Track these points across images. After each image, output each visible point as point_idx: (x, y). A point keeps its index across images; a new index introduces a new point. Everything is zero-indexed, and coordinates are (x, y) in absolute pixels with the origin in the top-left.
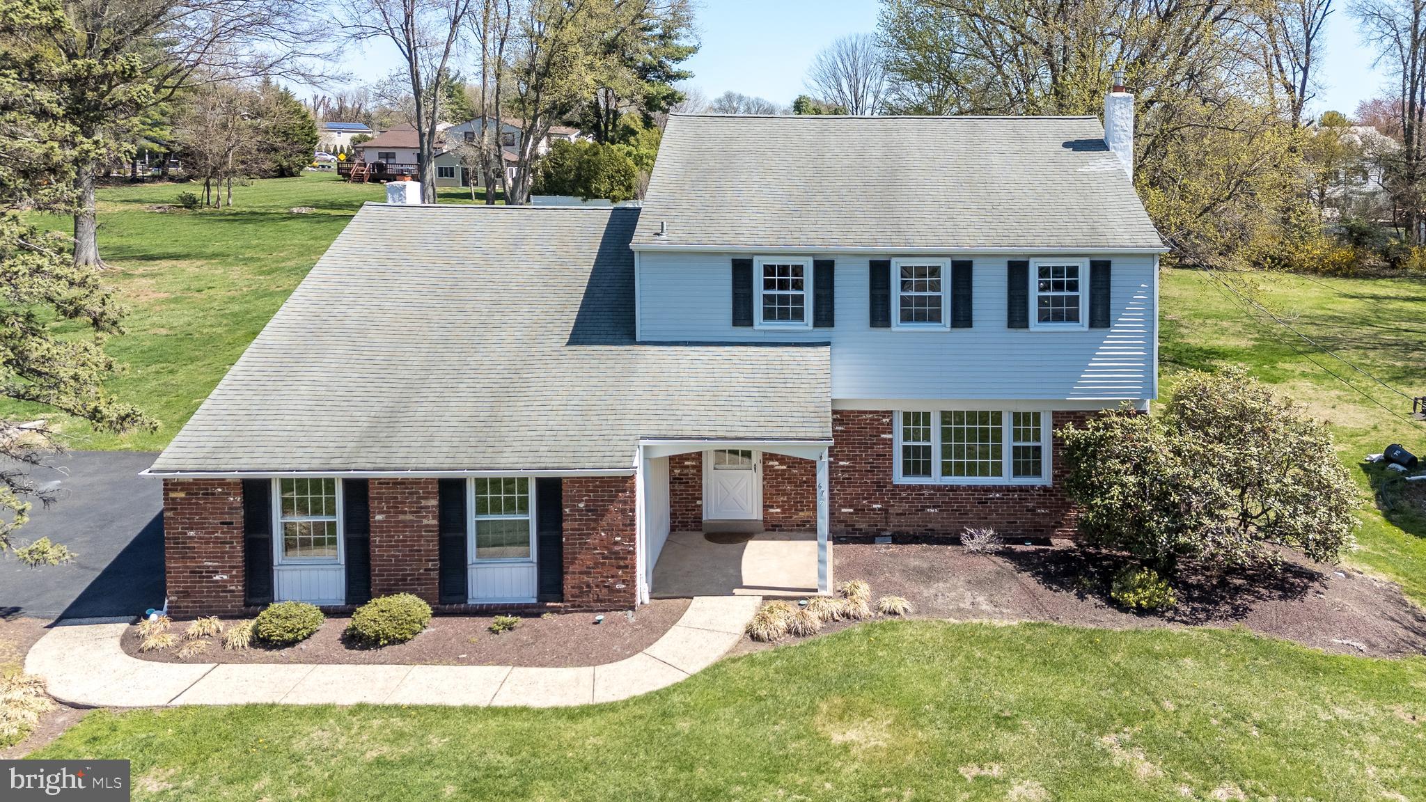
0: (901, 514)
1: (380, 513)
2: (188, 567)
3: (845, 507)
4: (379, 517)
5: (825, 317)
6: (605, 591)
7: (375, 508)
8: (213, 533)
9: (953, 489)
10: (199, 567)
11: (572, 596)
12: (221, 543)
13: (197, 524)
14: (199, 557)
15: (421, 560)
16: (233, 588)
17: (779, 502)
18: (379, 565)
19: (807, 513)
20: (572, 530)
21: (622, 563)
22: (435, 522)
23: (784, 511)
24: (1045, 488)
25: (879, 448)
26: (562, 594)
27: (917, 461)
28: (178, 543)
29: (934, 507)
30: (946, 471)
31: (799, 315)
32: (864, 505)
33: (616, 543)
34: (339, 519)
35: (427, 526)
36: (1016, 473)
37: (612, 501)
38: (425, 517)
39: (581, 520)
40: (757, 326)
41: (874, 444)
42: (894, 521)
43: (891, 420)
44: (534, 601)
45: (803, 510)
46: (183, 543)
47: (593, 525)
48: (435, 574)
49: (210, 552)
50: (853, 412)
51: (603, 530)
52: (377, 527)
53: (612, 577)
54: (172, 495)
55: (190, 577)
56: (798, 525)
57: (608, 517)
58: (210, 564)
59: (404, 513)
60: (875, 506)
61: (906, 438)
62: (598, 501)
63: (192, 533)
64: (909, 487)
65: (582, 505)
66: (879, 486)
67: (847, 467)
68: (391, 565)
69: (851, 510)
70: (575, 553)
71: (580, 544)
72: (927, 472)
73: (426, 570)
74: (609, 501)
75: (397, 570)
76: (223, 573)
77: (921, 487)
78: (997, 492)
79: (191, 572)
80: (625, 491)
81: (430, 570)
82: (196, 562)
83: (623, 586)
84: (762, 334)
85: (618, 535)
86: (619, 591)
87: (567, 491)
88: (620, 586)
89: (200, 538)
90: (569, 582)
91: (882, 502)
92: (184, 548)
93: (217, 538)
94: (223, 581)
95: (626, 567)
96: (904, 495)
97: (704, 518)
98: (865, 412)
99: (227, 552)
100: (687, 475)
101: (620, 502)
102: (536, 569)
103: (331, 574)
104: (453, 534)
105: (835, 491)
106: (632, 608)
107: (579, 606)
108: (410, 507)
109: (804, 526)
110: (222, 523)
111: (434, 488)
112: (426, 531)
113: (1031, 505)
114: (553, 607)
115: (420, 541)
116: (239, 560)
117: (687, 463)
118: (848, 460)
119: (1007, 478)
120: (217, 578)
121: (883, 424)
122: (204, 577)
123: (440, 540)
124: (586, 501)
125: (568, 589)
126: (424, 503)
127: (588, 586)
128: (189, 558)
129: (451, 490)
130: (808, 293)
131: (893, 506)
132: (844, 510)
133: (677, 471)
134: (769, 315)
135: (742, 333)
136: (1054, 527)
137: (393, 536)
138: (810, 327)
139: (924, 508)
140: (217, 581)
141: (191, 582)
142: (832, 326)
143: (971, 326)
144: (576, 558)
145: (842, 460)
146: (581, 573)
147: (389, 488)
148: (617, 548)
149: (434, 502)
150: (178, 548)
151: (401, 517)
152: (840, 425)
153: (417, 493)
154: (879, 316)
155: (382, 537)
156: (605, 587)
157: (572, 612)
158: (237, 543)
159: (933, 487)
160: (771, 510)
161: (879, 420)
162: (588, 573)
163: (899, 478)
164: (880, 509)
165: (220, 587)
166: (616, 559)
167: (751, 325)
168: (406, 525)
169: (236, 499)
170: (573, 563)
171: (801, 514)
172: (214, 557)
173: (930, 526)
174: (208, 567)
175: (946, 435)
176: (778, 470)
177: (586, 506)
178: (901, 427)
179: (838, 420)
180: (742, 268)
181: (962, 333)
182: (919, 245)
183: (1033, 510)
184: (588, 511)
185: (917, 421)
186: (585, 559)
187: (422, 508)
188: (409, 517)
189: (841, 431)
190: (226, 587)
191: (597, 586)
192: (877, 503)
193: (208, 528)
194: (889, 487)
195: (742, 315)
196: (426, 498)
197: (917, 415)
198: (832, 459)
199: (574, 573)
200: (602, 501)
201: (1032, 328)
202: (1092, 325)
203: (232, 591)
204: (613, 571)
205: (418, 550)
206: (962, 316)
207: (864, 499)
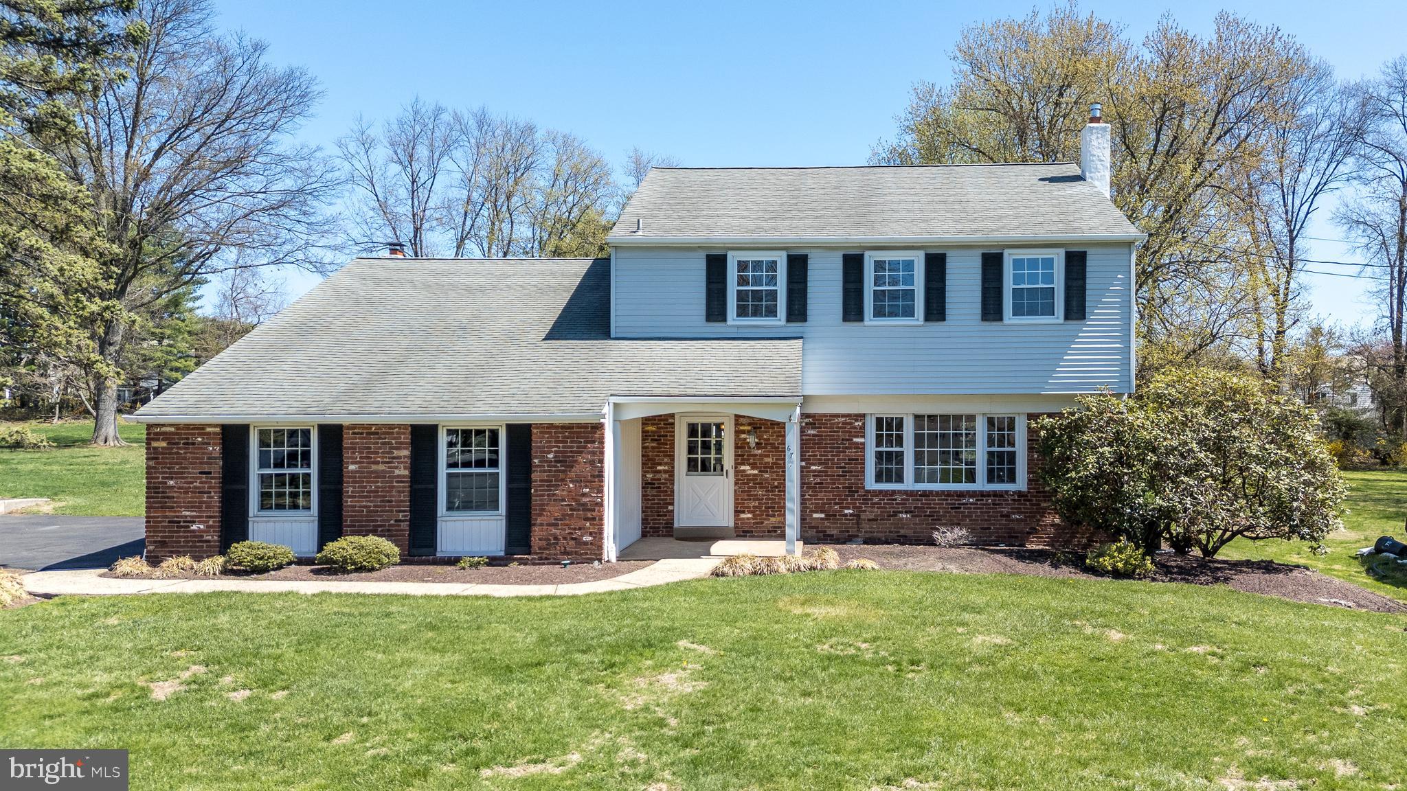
0: (873, 520)
1: (353, 463)
2: (166, 517)
3: (816, 512)
4: (352, 467)
5: (798, 311)
6: (572, 543)
7: (348, 458)
8: (192, 483)
9: (925, 494)
10: (177, 517)
11: (540, 549)
12: (199, 493)
13: (176, 473)
14: (178, 507)
15: (392, 511)
16: (210, 538)
17: (749, 507)
18: (352, 516)
19: (778, 519)
20: (541, 481)
21: (589, 515)
22: (407, 472)
23: (755, 517)
24: (1020, 494)
25: (851, 452)
26: (530, 547)
27: (890, 466)
28: (158, 493)
29: (906, 512)
30: (918, 479)
31: (772, 312)
32: (836, 511)
33: (584, 495)
34: (314, 470)
35: (399, 476)
36: (990, 479)
37: (581, 452)
38: (397, 467)
39: (550, 471)
40: (730, 322)
41: (847, 448)
42: (866, 526)
43: (864, 424)
44: (502, 554)
45: (774, 516)
46: (163, 492)
47: (561, 476)
48: (405, 525)
49: (189, 502)
50: (825, 415)
51: (571, 482)
52: (350, 477)
53: (580, 529)
54: (155, 444)
55: (169, 527)
56: (769, 532)
57: (577, 469)
58: (188, 513)
59: (377, 463)
60: (846, 511)
61: (879, 444)
62: (566, 452)
63: (172, 483)
64: (881, 491)
65: (551, 456)
66: (851, 491)
67: (819, 471)
68: (362, 516)
69: (823, 516)
70: (544, 505)
71: (548, 495)
72: (900, 479)
73: (396, 521)
74: (576, 452)
75: (368, 521)
76: (200, 522)
77: (894, 492)
78: (971, 497)
79: (169, 522)
80: (594, 442)
81: (400, 521)
82: (175, 512)
83: (590, 539)
84: (735, 330)
85: (586, 487)
86: (586, 543)
87: (537, 441)
88: (587, 538)
89: (179, 488)
90: (537, 534)
91: (854, 508)
92: (164, 497)
93: (195, 487)
94: (200, 531)
95: (594, 519)
96: (876, 500)
97: (676, 525)
98: (837, 416)
99: (205, 502)
100: (659, 480)
101: (589, 453)
102: (504, 522)
103: (305, 526)
104: (423, 486)
105: (807, 497)
106: (600, 560)
107: (546, 559)
108: (383, 458)
109: (775, 532)
110: (201, 473)
111: (406, 438)
112: (397, 482)
113: (1005, 510)
114: (520, 559)
115: (391, 491)
116: (216, 511)
117: (659, 468)
118: (820, 464)
119: (981, 484)
120: (194, 527)
121: (855, 428)
122: (182, 527)
123: (411, 492)
124: (556, 452)
125: (535, 541)
126: (396, 453)
127: (556, 538)
128: (168, 507)
129: (422, 443)
130: (781, 288)
131: (865, 511)
132: (815, 515)
133: (650, 476)
134: (742, 312)
135: (716, 328)
136: (1029, 533)
137: (365, 487)
138: (783, 322)
139: (895, 514)
140: (193, 531)
141: (169, 532)
142: (805, 320)
143: (944, 320)
144: (544, 510)
145: (814, 465)
146: (549, 525)
147: (364, 438)
148: (585, 500)
149: (406, 453)
150: (158, 497)
151: (374, 467)
152: (812, 428)
153: (390, 443)
154: (852, 310)
155: (354, 487)
156: (573, 539)
157: (539, 564)
158: (215, 492)
159: (906, 492)
160: (743, 516)
161: (851, 424)
162: (556, 525)
163: (871, 483)
164: (851, 515)
165: (195, 537)
166: (583, 510)
167: (725, 320)
168: (378, 475)
169: (215, 449)
170: (541, 515)
171: (773, 520)
172: (192, 507)
173: (902, 532)
174: (186, 517)
175: (919, 440)
176: (749, 475)
177: (555, 457)
178: (874, 432)
179: (811, 424)
180: (716, 264)
181: (936, 326)
182: (892, 236)
183: (1007, 516)
184: (556, 462)
185: (889, 427)
186: (554, 510)
187: (394, 458)
188: (381, 467)
189: (814, 435)
190: (202, 536)
191: (565, 538)
192: (849, 508)
193: (186, 478)
194: (861, 492)
195: (716, 311)
196: (398, 448)
197: (890, 420)
198: (804, 464)
199: (541, 525)
200: (571, 452)
201: (1006, 321)
202: (1067, 317)
203: (208, 541)
204: (581, 523)
205: (390, 501)
206: (936, 310)
207: (836, 504)
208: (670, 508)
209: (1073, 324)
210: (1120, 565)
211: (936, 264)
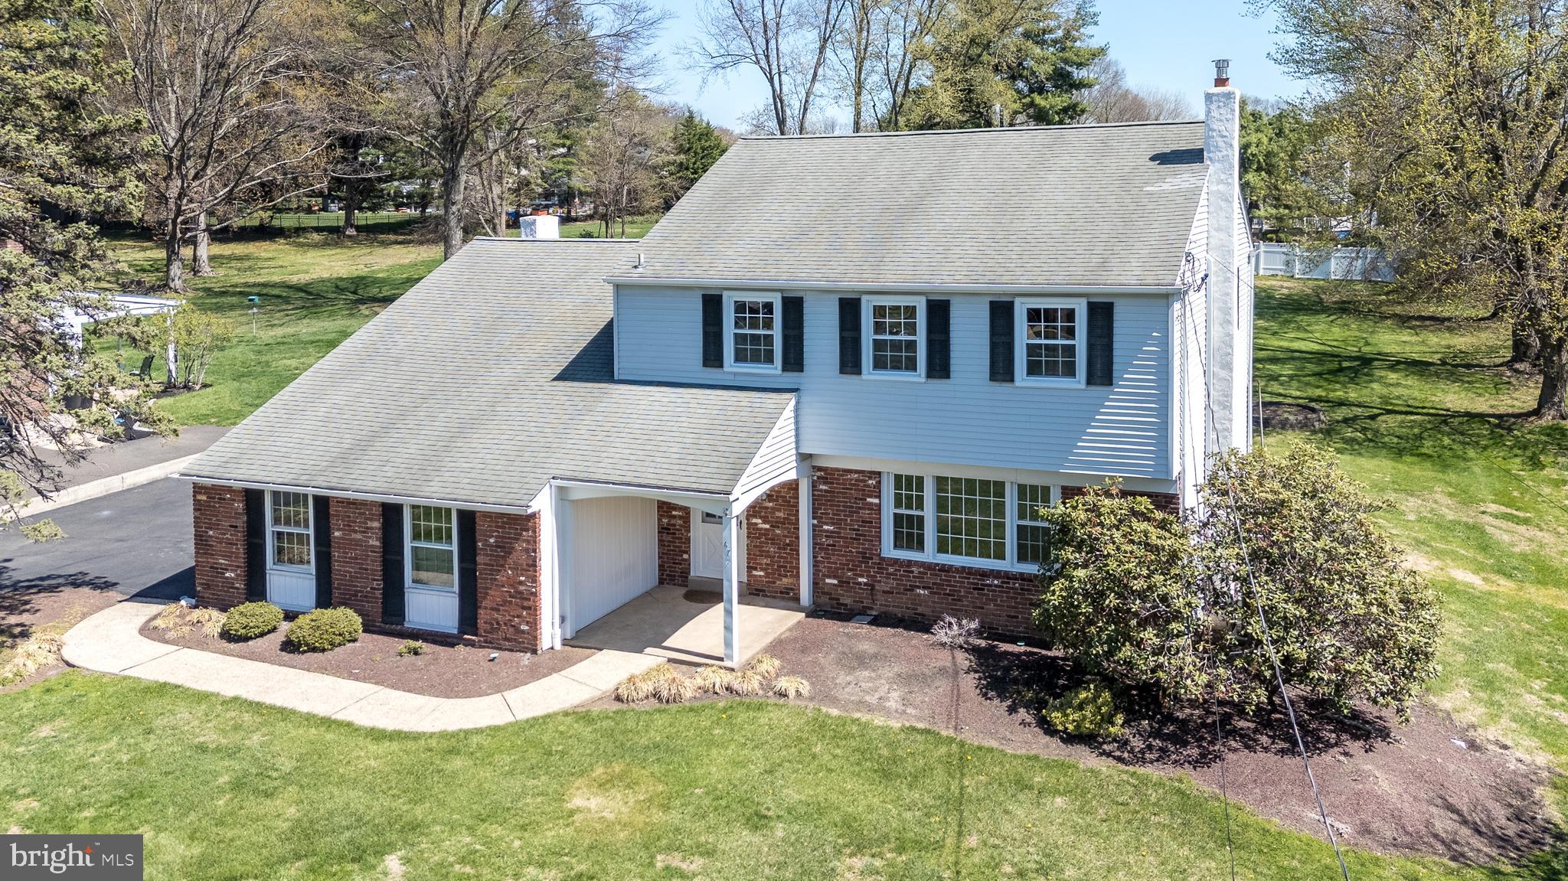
0: (888, 593)
1: (339, 530)
2: (210, 564)
3: (829, 577)
4: (337, 534)
5: (794, 360)
6: (511, 630)
7: (334, 525)
8: (225, 534)
9: (945, 569)
10: (216, 564)
11: (485, 632)
12: (230, 544)
13: (215, 524)
14: (216, 555)
15: (368, 579)
16: (240, 586)
17: (761, 564)
18: (338, 580)
19: (791, 580)
20: (485, 564)
21: (526, 604)
22: (379, 544)
23: (767, 575)
25: (866, 514)
26: (477, 629)
27: (909, 533)
28: (203, 541)
29: (924, 588)
30: (942, 548)
32: (849, 578)
33: (521, 583)
34: (311, 531)
35: (372, 546)
36: (1022, 557)
37: (517, 540)
38: (370, 537)
39: (491, 555)
40: (727, 368)
41: (860, 508)
42: (881, 599)
43: (879, 482)
44: (455, 632)
45: (786, 576)
46: (205, 538)
47: (502, 562)
48: (378, 594)
49: (223, 552)
50: (837, 470)
51: (510, 569)
52: (335, 543)
53: (518, 617)
54: (199, 497)
55: (212, 573)
56: (781, 593)
57: (514, 556)
58: (223, 562)
59: (355, 532)
60: (860, 580)
61: (898, 504)
62: (505, 538)
63: (211, 533)
64: (898, 562)
65: (492, 540)
66: (865, 557)
67: (832, 532)
68: (346, 581)
69: (835, 582)
70: (487, 588)
71: (491, 580)
72: (920, 546)
73: (371, 589)
74: (514, 539)
75: (350, 587)
76: (232, 572)
77: (910, 563)
78: (996, 577)
79: (211, 568)
80: (527, 530)
81: (375, 589)
82: (215, 560)
83: (527, 628)
84: (731, 377)
85: (522, 575)
86: (523, 632)
87: (481, 526)
88: (524, 627)
89: (217, 538)
90: (483, 615)
91: (868, 577)
92: (206, 543)
93: (227, 539)
94: (231, 578)
95: (529, 608)
96: (891, 570)
97: (692, 574)
98: (849, 472)
99: (234, 553)
100: (674, 525)
101: (524, 541)
102: (458, 600)
103: (307, 582)
104: (392, 557)
105: (819, 559)
106: (534, 652)
107: (490, 643)
108: (360, 527)
109: (788, 594)
110: (231, 526)
111: (377, 511)
112: (371, 552)
113: (1034, 598)
114: (469, 640)
115: (366, 560)
116: (242, 561)
117: (674, 513)
118: (833, 524)
119: (1010, 563)
120: (227, 575)
121: (868, 486)
122: (220, 574)
123: (383, 561)
124: (496, 537)
125: (481, 622)
126: (370, 524)
127: (498, 623)
128: (210, 555)
129: (391, 513)
130: (777, 333)
131: (880, 582)
132: (828, 581)
133: (665, 521)
134: (740, 357)
135: (712, 375)
137: (348, 554)
138: (780, 372)
139: (912, 588)
140: (227, 578)
141: (213, 578)
142: (802, 371)
143: (948, 377)
144: (487, 594)
145: (827, 524)
146: (492, 609)
147: (344, 506)
148: (522, 588)
149: (378, 525)
150: (203, 545)
151: (354, 536)
152: (824, 484)
153: (364, 514)
154: (850, 362)
155: (340, 553)
156: (512, 626)
157: (484, 647)
158: (241, 545)
159: (922, 564)
160: (755, 573)
161: (865, 481)
162: (498, 610)
163: (888, 550)
164: (865, 584)
165: (230, 585)
166: (520, 598)
167: (721, 366)
168: (358, 543)
169: (239, 506)
170: (485, 598)
171: (785, 580)
172: (225, 556)
173: (920, 610)
174: (222, 565)
175: (941, 505)
176: (761, 529)
177: (496, 542)
178: (892, 491)
179: (823, 478)
180: (712, 304)
181: (938, 385)
182: (889, 280)
184: (497, 547)
185: (909, 486)
186: (496, 596)
187: (367, 528)
188: (358, 536)
189: (826, 491)
190: (234, 584)
191: (505, 624)
192: (862, 576)
193: (220, 529)
194: (876, 560)
195: (712, 356)
196: (371, 520)
197: (909, 478)
198: (815, 522)
199: (486, 608)
200: (509, 539)
201: (1018, 382)
202: (1089, 382)
203: (237, 588)
204: (519, 611)
205: (366, 569)
206: (940, 366)
207: (850, 570)
208: (685, 556)
209: (1098, 391)
210: (1071, 727)
211: (939, 311)
